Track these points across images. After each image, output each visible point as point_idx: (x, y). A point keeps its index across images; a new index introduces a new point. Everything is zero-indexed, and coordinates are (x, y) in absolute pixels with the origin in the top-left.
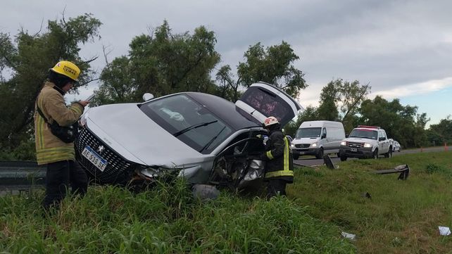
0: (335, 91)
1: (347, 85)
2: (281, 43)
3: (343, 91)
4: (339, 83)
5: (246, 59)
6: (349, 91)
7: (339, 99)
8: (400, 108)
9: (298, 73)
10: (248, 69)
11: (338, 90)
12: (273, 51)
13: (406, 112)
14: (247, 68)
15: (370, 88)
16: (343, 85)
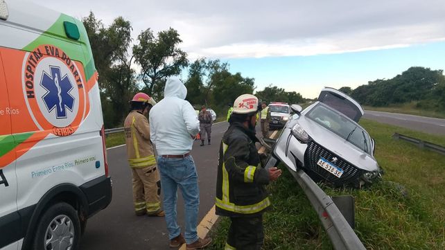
0: (201, 67)
1: (210, 63)
2: (169, 29)
3: (207, 67)
4: (203, 61)
5: (139, 41)
6: (212, 68)
7: (204, 74)
8: (241, 79)
9: (184, 54)
10: (141, 50)
11: (203, 66)
12: (162, 35)
13: (246, 82)
14: (139, 49)
15: (229, 65)
16: (207, 62)
